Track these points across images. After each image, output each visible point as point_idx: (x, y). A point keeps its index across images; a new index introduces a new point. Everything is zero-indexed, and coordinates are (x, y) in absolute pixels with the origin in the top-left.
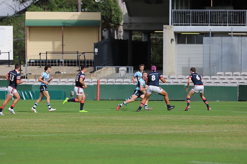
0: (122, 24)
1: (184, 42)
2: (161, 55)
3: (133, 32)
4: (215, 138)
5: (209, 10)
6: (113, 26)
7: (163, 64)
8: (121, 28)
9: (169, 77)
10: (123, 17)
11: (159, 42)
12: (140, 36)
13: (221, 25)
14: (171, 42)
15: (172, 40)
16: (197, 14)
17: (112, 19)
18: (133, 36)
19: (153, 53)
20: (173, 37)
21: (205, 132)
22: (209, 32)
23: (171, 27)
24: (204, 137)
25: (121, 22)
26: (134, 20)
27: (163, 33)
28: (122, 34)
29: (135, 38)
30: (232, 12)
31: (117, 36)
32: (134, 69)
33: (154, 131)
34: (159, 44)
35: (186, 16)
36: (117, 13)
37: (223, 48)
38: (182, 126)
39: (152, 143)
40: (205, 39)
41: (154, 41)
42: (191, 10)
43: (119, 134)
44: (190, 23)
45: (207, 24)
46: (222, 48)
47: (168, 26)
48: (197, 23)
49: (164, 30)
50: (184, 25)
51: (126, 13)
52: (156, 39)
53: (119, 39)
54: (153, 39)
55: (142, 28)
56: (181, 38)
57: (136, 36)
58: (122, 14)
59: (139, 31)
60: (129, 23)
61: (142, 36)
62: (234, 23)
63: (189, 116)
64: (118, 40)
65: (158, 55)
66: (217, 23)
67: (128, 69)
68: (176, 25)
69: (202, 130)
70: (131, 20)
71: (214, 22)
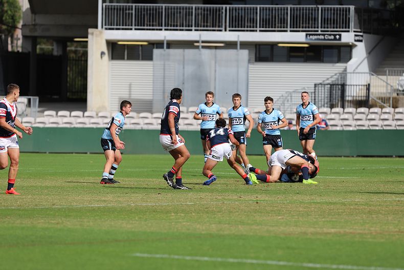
0: (20, 25)
1: (122, 58)
2: (85, 78)
3: (39, 40)
4: (172, 216)
5: (164, 5)
6: (5, 29)
7: (86, 92)
8: (19, 33)
9: (97, 115)
10: (22, 15)
11: (81, 56)
12: (50, 47)
13: (182, 30)
14: (102, 57)
15: (103, 53)
16: (144, 11)
17: (4, 18)
18: (38, 47)
19: (71, 74)
20: (105, 49)
21: (156, 205)
22: (163, 41)
23: (101, 33)
24: (154, 213)
25: (19, 22)
26: (40, 19)
27: (87, 42)
28: (20, 42)
29: (41, 49)
30: (201, 9)
31: (12, 47)
32: (39, 102)
33: (72, 204)
34: (82, 60)
35: (126, 13)
36: (12, 9)
37: (186, 67)
38: (119, 195)
39: (68, 223)
40: (156, 52)
41: (72, 55)
42: (134, 5)
43: (14, 209)
44: (132, 26)
45: (160, 28)
46: (184, 68)
47: (96, 30)
48: (144, 26)
49: (90, 36)
50: (123, 29)
51: (28, 9)
52: (75, 52)
53: (16, 51)
54: (71, 51)
55: (54, 33)
56: (116, 51)
57: (43, 46)
58: (20, 9)
59: (49, 39)
60: (32, 25)
61: (53, 46)
62: (204, 27)
63: (130, 179)
64: (13, 52)
65: (80, 78)
66: (177, 26)
67: (29, 100)
68: (110, 29)
69: (150, 201)
70: (35, 20)
71: (172, 25)
